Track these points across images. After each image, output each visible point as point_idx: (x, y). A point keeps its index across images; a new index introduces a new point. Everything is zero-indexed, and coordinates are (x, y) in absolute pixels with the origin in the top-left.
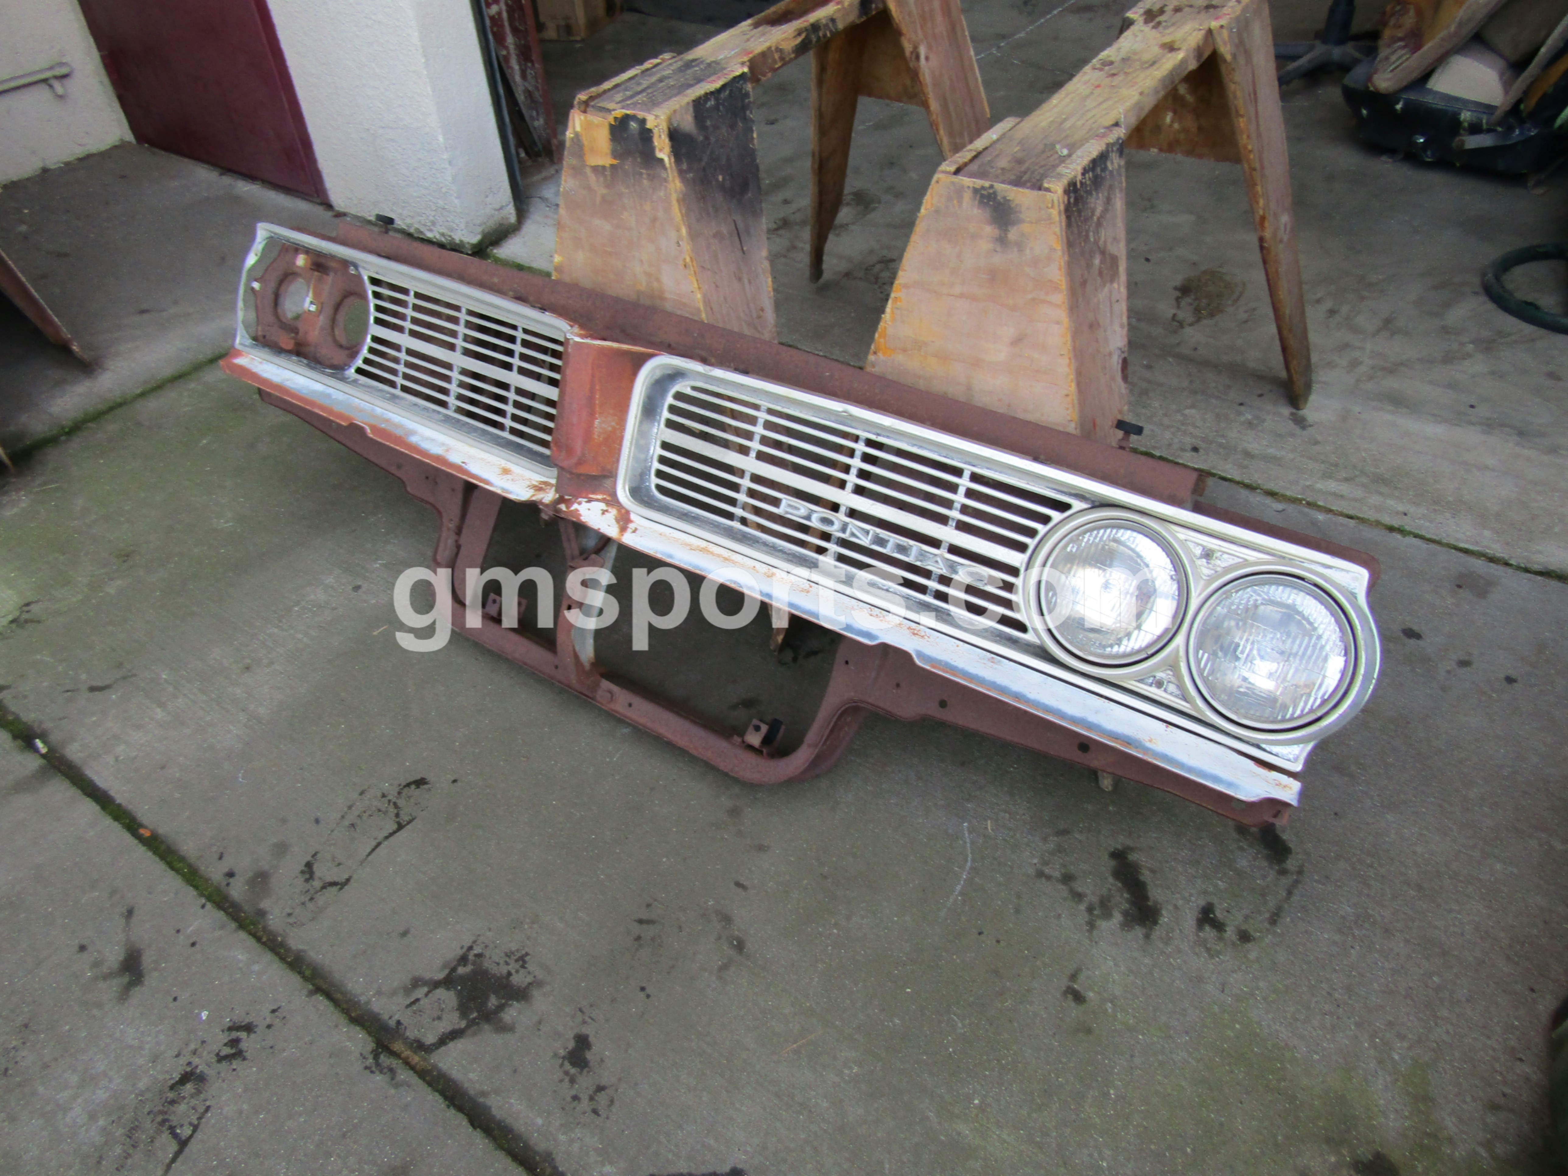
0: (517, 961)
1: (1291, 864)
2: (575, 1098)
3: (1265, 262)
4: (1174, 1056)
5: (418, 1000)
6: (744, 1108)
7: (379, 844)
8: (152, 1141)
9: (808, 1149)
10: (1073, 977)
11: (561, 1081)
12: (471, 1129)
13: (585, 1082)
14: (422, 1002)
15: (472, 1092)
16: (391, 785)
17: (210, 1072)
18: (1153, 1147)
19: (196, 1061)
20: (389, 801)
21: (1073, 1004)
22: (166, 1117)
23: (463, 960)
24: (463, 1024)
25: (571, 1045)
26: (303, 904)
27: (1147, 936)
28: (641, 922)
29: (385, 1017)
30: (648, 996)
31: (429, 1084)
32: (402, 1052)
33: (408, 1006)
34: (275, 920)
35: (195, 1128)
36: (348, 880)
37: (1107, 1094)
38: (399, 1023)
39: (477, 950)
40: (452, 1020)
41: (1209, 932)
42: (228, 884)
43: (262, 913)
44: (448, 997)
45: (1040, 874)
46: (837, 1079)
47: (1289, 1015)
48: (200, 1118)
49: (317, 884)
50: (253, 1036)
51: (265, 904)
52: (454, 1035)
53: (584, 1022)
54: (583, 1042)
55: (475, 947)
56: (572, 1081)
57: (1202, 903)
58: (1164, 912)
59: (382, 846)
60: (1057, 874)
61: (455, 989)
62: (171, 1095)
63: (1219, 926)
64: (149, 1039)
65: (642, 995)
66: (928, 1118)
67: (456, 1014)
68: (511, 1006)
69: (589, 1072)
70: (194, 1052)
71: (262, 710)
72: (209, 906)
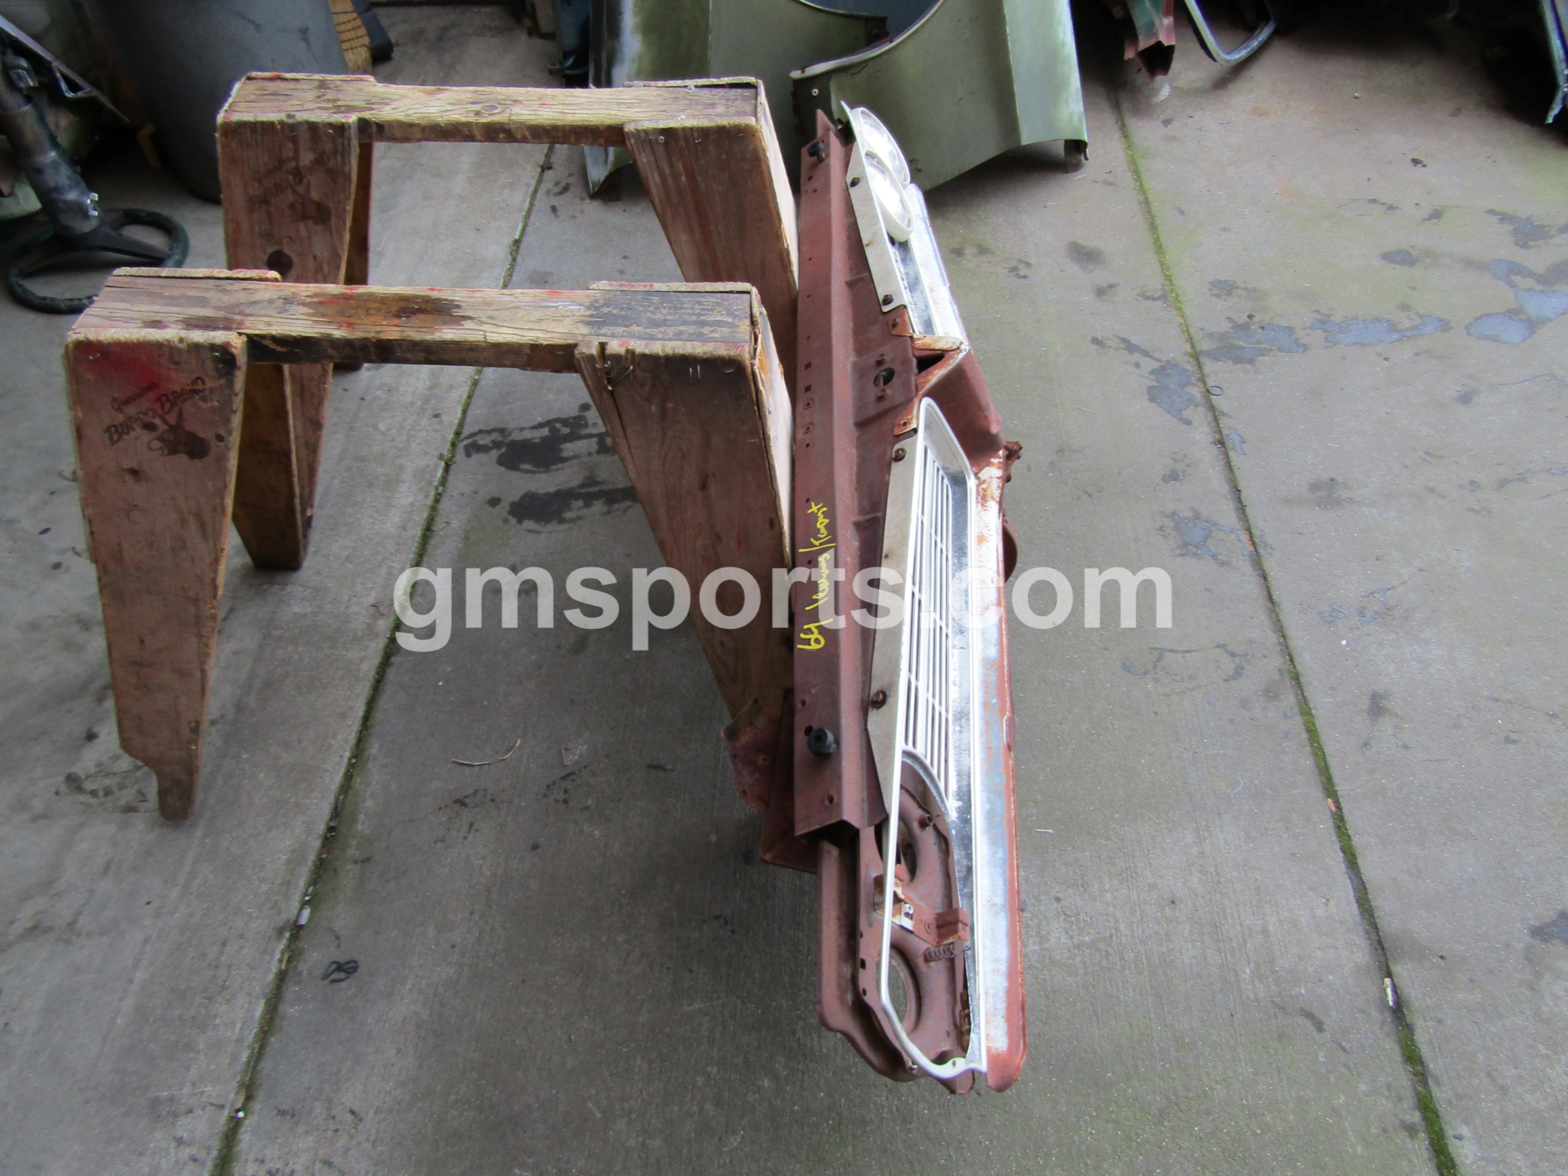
0: (1163, 531)
2: (1188, 466)
5: (1226, 556)
7: (1184, 652)
11: (1188, 475)
12: (1243, 491)
13: (1179, 467)
14: (1225, 554)
15: (1231, 503)
16: (1147, 684)
17: (1354, 613)
19: (1359, 624)
20: (1156, 674)
23: (1189, 554)
24: (1213, 529)
25: (1172, 483)
26: (1252, 656)
28: (1090, 496)
29: (1248, 563)
31: (1247, 522)
32: (1250, 545)
33: (1233, 557)
34: (1276, 661)
35: (1373, 595)
36: (1218, 646)
38: (1243, 555)
39: (1179, 552)
40: (1216, 535)
42: (1292, 709)
43: (1281, 672)
44: (1210, 546)
48: (1369, 597)
49: (1237, 661)
50: (1322, 611)
51: (1277, 676)
52: (1220, 528)
53: (1158, 485)
54: (1166, 479)
56: (1184, 472)
59: (1184, 649)
61: (1204, 544)
62: (1380, 619)
64: (1381, 657)
67: (1213, 535)
68: (1184, 517)
69: (1174, 469)
70: (1358, 629)
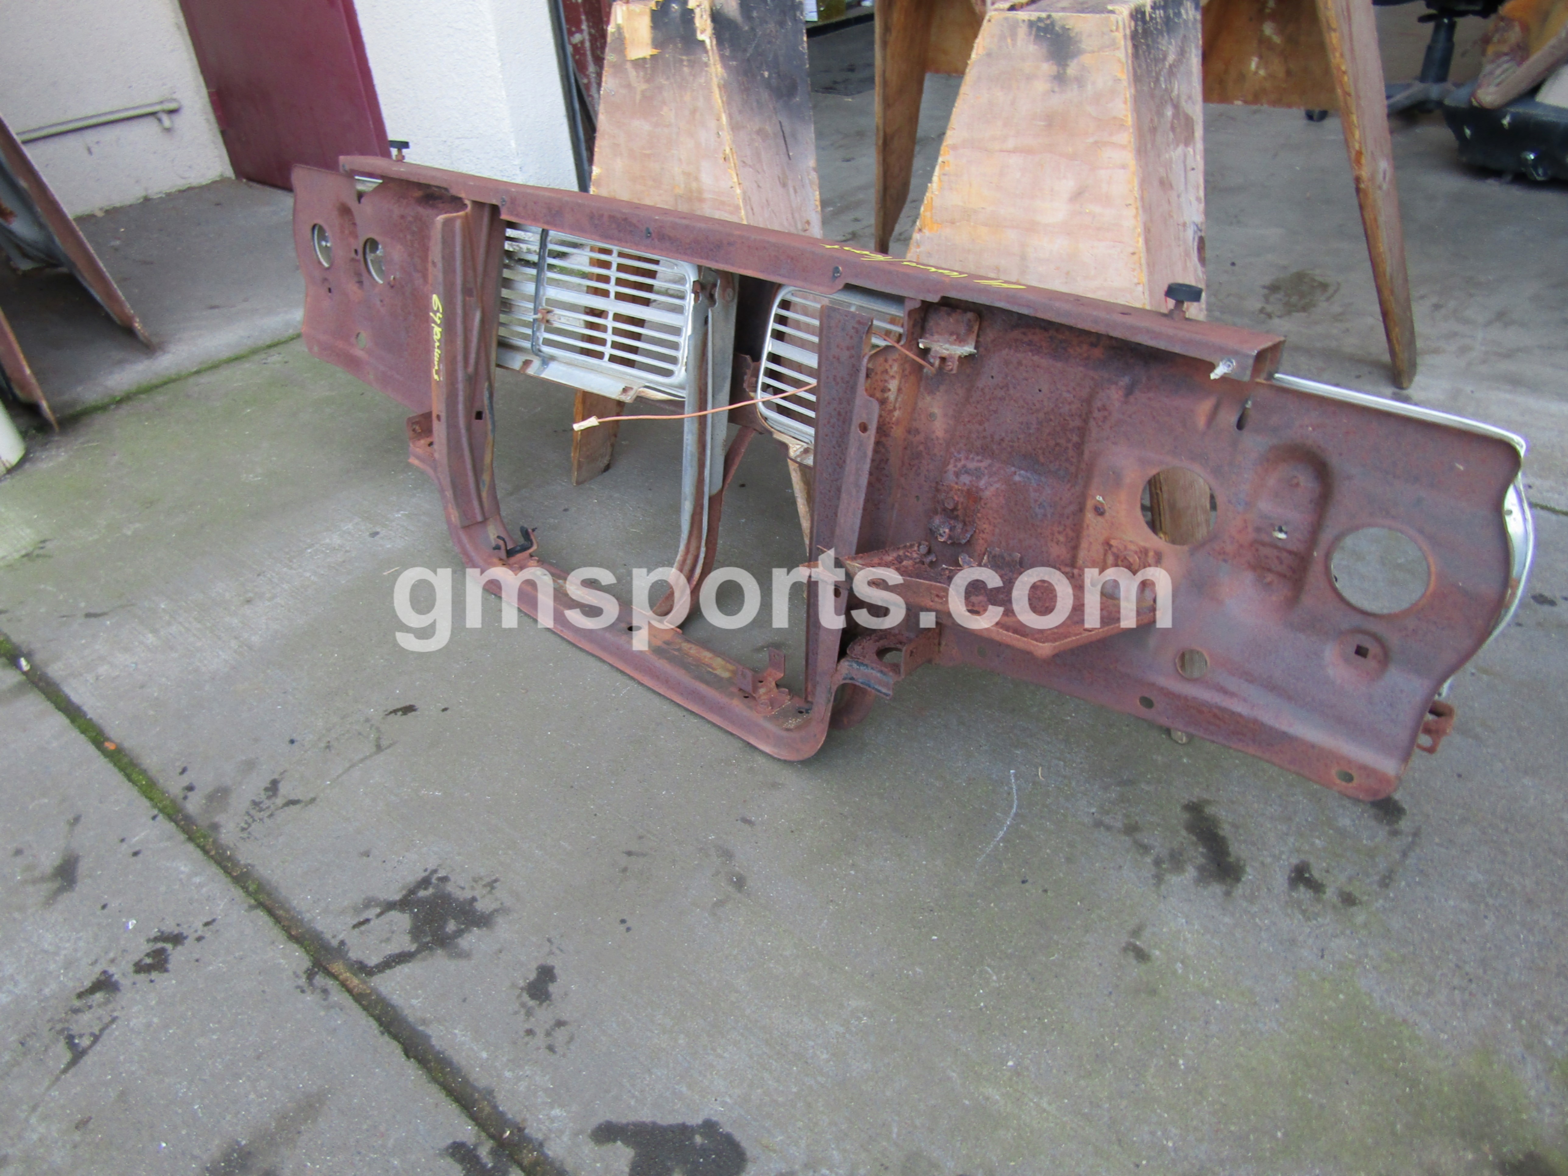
0: (485, 886)
1: (1404, 824)
2: (530, 1032)
3: (1361, 207)
4: (1260, 1025)
5: (367, 921)
6: (725, 1055)
7: (353, 766)
8: (46, 1050)
9: (800, 1104)
10: (1137, 932)
11: (516, 1013)
12: (403, 1058)
13: (544, 1016)
14: (372, 923)
15: (411, 1019)
16: (376, 710)
17: (125, 983)
18: (1233, 1128)
19: (112, 970)
20: (372, 725)
21: (1134, 962)
22: (66, 1025)
23: (425, 882)
24: (413, 948)
25: (532, 976)
27: (1228, 894)
28: (629, 853)
29: (328, 936)
30: (628, 929)
31: (365, 1008)
32: (341, 974)
33: (355, 926)
34: (227, 834)
35: (96, 1038)
36: (314, 799)
37: (1175, 1064)
38: (342, 943)
39: (441, 874)
40: (404, 943)
41: (1303, 893)
42: (185, 798)
43: (215, 827)
44: (402, 920)
45: (1098, 824)
46: (842, 1030)
47: (1407, 988)
48: (102, 1030)
49: (279, 801)
50: (180, 948)
51: (220, 818)
52: (402, 958)
53: (551, 953)
54: (546, 974)
55: (439, 871)
56: (529, 1013)
57: (1294, 861)
58: (1248, 869)
59: (356, 768)
60: (1119, 825)
61: (412, 911)
62: (77, 1003)
63: (1316, 887)
64: (67, 945)
65: (622, 928)
66: (949, 1078)
67: (408, 938)
68: (470, 932)
69: (549, 1005)
70: (113, 961)
71: (255, 639)
72: (161, 817)
